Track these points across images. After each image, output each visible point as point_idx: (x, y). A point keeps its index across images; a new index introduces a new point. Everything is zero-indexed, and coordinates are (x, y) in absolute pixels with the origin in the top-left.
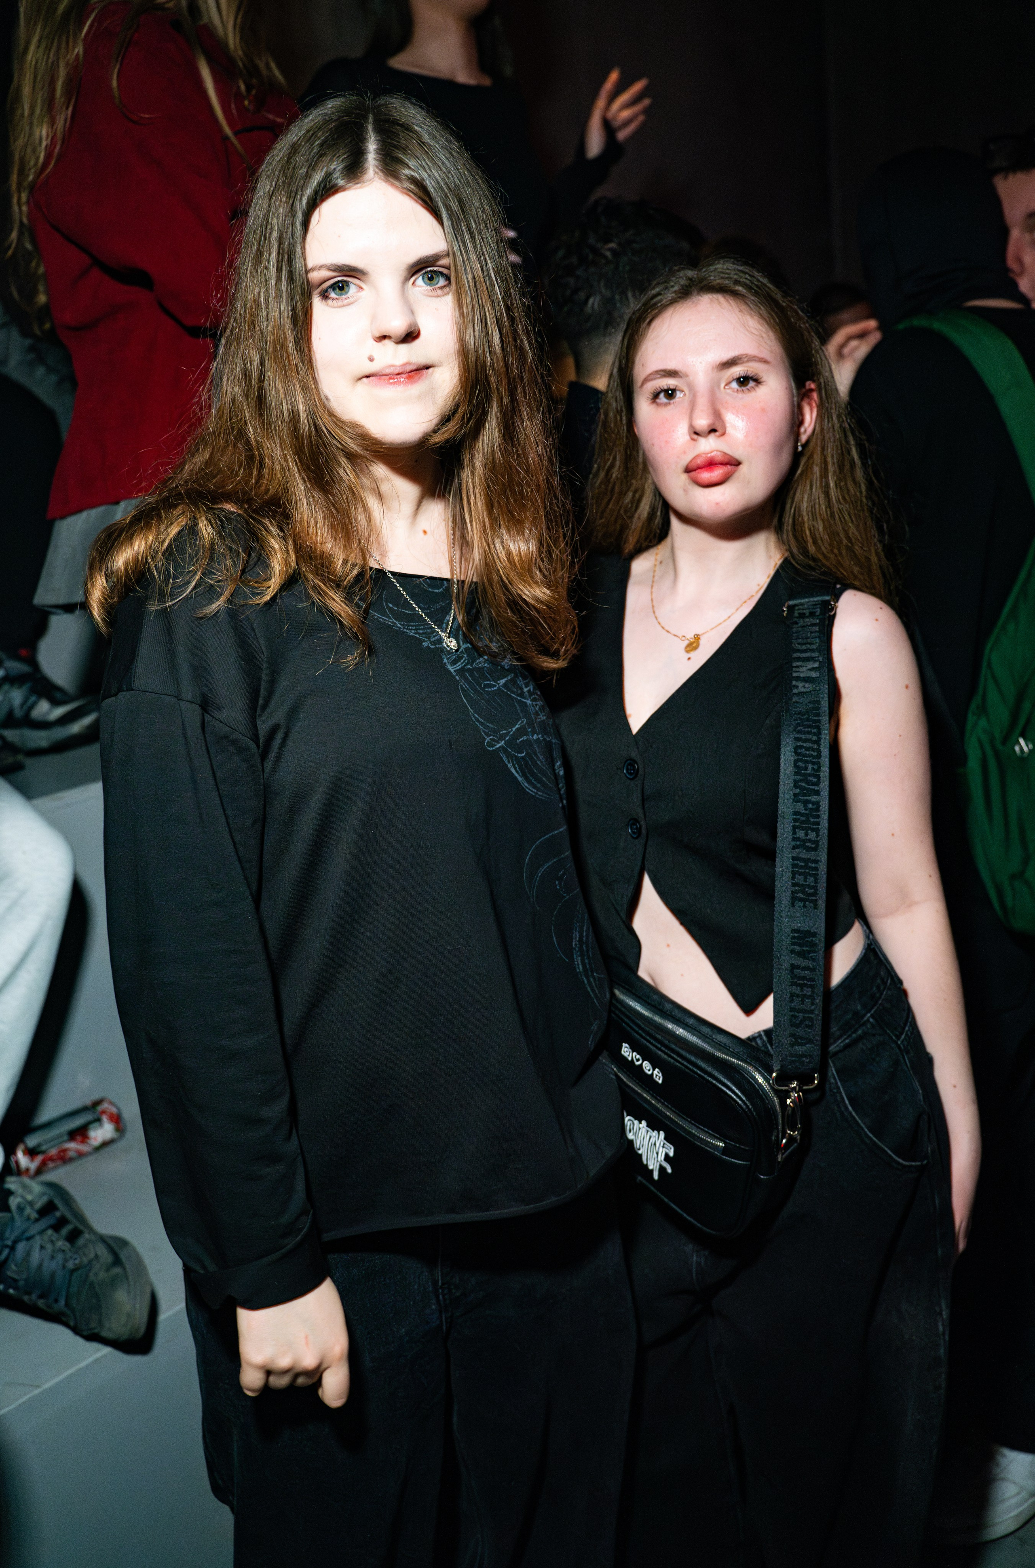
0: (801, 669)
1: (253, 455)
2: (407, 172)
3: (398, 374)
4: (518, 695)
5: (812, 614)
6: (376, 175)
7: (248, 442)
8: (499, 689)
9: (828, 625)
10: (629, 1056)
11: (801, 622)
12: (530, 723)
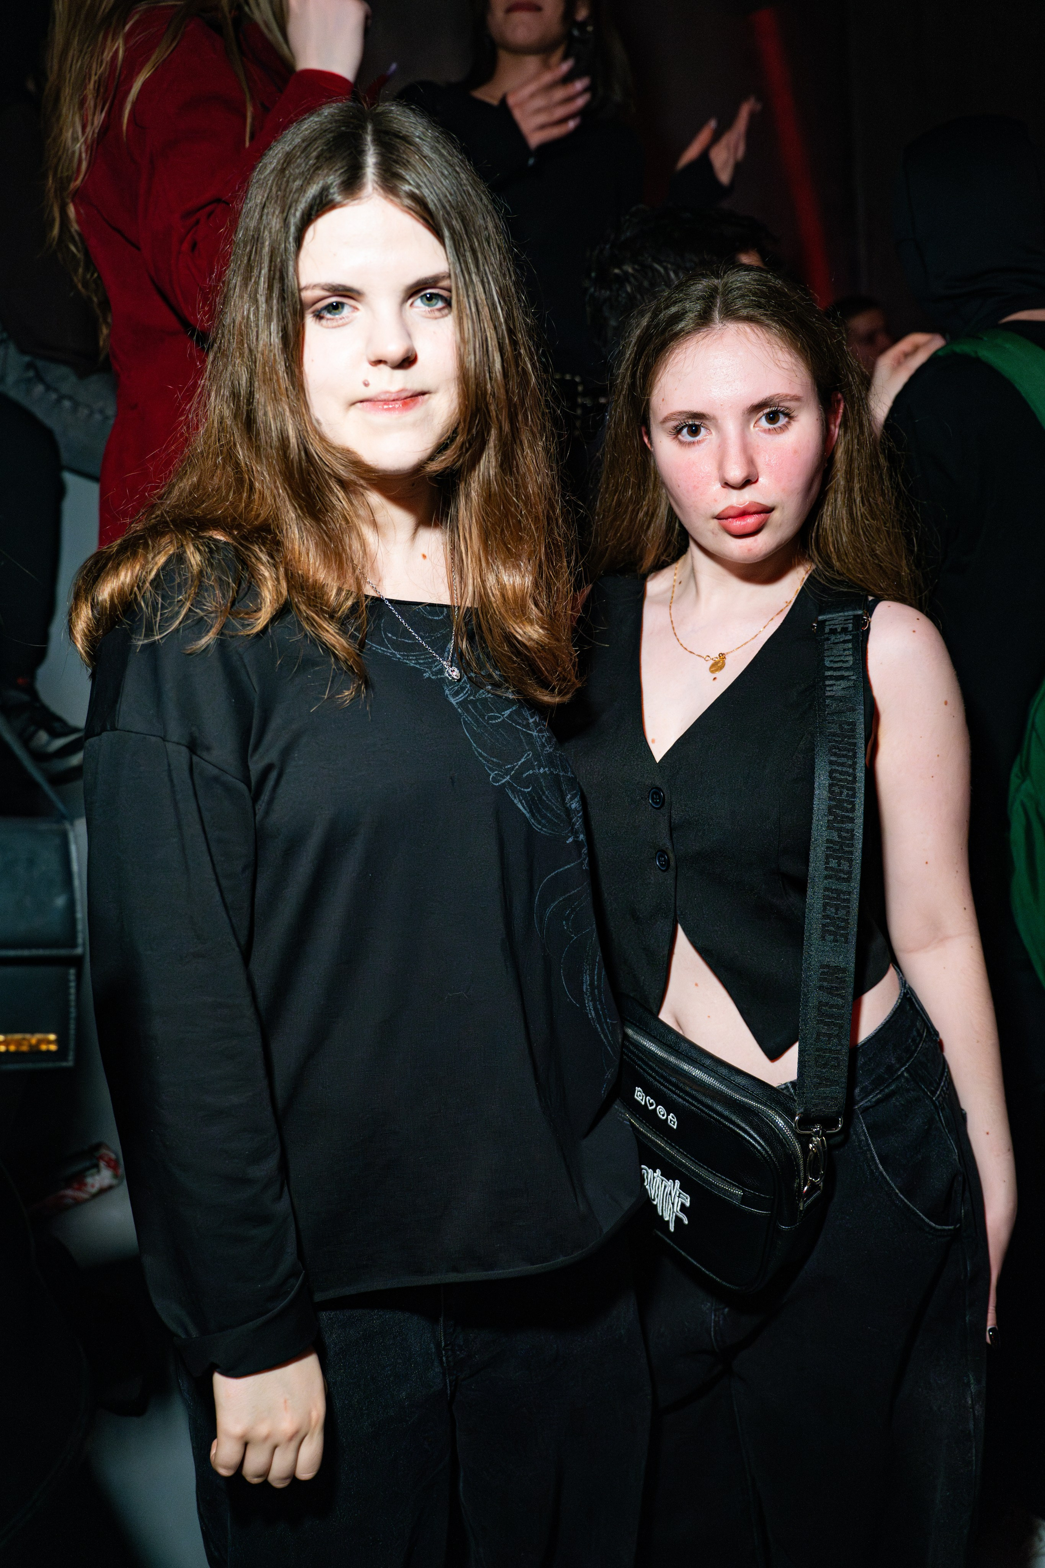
0: (835, 688)
1: (242, 478)
2: (407, 188)
3: (394, 400)
4: (524, 726)
5: (845, 630)
6: (375, 191)
7: (237, 465)
8: (504, 720)
9: (862, 641)
10: (642, 1100)
11: (833, 638)
12: (537, 756)
